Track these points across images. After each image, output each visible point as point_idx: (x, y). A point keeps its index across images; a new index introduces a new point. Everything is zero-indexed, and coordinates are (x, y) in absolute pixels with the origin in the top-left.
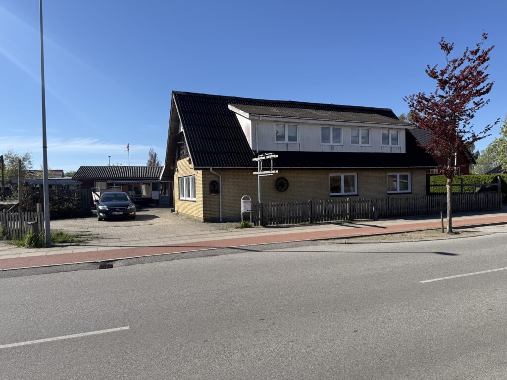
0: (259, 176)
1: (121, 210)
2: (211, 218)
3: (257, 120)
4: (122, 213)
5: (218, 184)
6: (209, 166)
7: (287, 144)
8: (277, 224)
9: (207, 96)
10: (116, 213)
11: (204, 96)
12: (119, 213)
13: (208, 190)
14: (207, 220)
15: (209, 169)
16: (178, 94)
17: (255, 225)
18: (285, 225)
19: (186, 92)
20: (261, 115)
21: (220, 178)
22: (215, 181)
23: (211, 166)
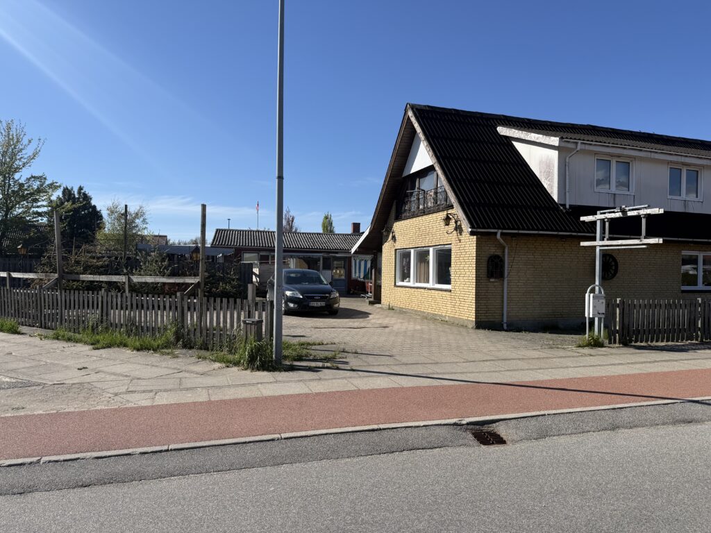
0: (598, 249)
1: (322, 299)
2: (487, 321)
3: (570, 150)
4: (323, 304)
5: (502, 261)
6: (495, 228)
7: (615, 194)
8: (647, 341)
9: (462, 113)
10: (315, 304)
11: (457, 113)
12: (319, 304)
14: (480, 325)
15: (495, 234)
16: (417, 109)
17: (610, 343)
19: (428, 106)
20: (580, 142)
21: (506, 251)
22: (497, 257)
23: (499, 228)
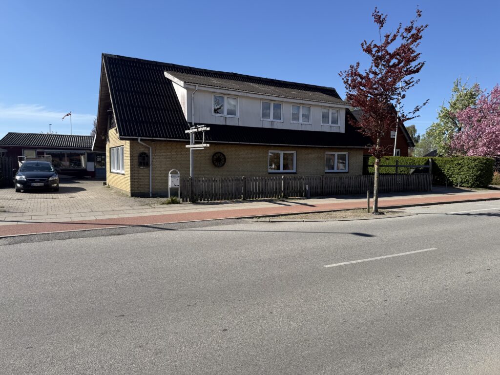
0: (191, 149)
1: (41, 181)
2: (139, 192)
3: (193, 90)
4: (42, 184)
5: (148, 156)
6: (136, 136)
7: (226, 117)
8: (208, 200)
9: (142, 61)
10: (35, 184)
11: (139, 61)
12: (39, 184)
13: (136, 162)
14: (134, 194)
15: (137, 139)
16: (108, 57)
17: (183, 201)
18: (217, 201)
19: (117, 56)
20: (197, 85)
21: (151, 150)
22: (145, 153)
23: (140, 136)
